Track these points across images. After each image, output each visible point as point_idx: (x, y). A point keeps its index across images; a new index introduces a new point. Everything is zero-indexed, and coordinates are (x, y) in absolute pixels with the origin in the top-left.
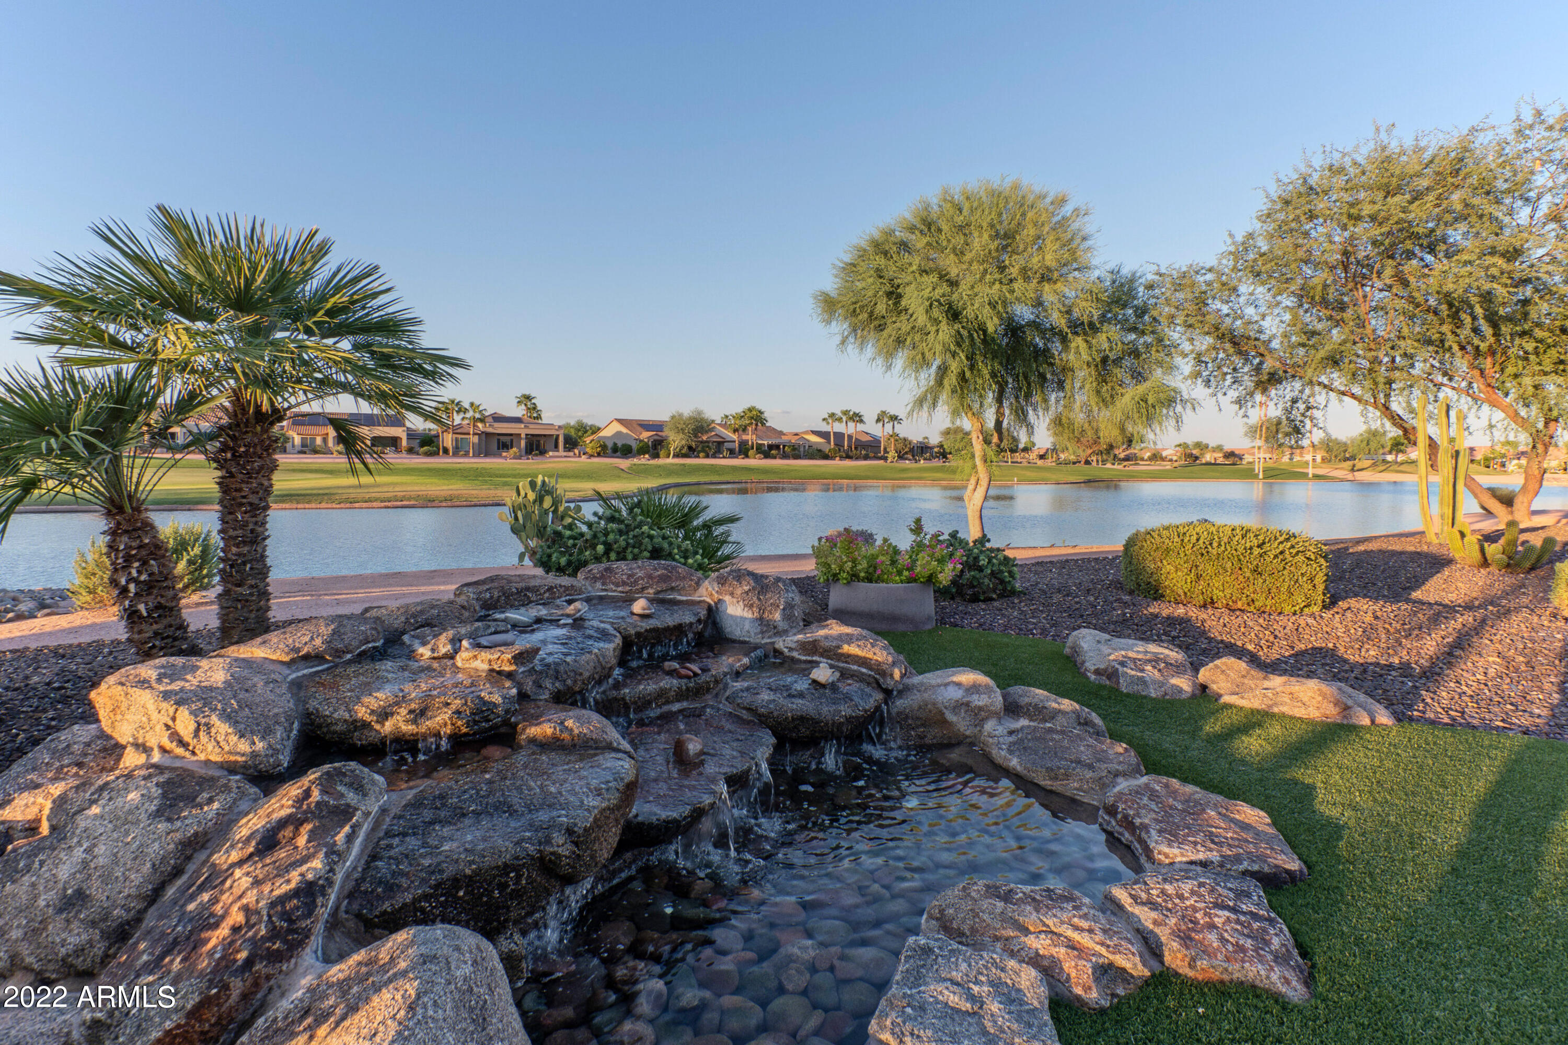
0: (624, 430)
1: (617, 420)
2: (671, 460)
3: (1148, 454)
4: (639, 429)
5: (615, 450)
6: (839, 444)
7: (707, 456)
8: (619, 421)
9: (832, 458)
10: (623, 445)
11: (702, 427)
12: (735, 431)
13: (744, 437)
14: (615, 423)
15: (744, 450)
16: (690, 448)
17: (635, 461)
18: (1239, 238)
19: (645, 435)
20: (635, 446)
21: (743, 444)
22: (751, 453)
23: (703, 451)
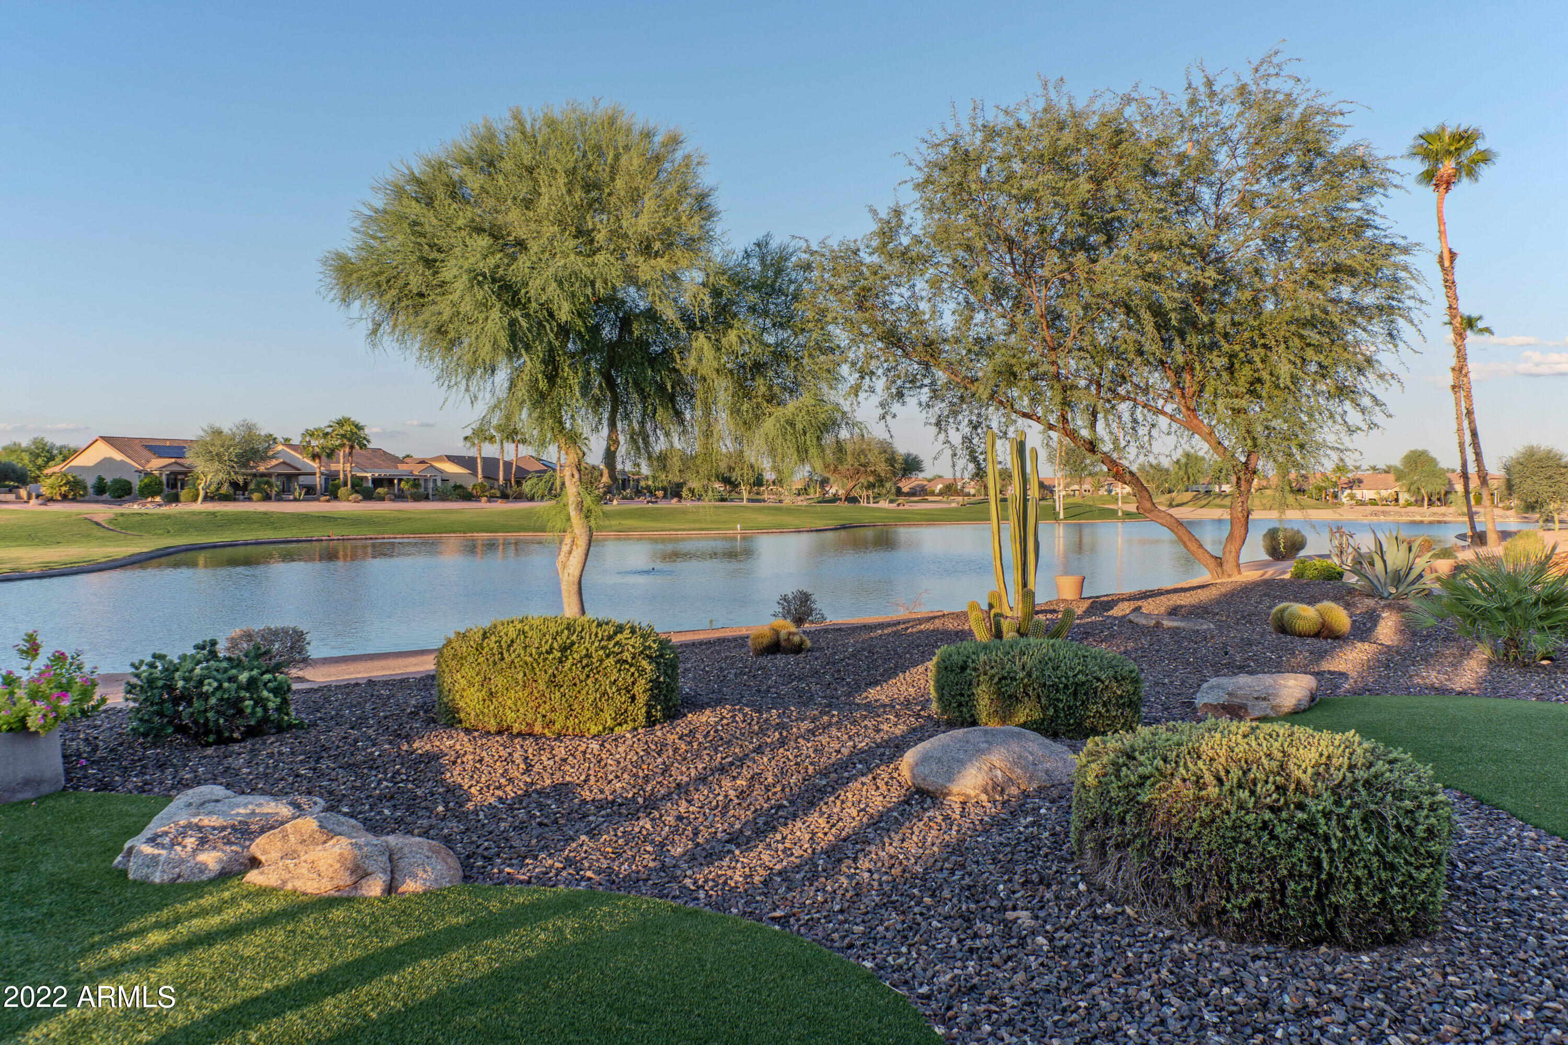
0: (118, 456)
1: (104, 438)
2: (199, 506)
3: (940, 486)
4: (146, 453)
5: (101, 488)
6: (490, 476)
7: (267, 498)
8: (107, 440)
9: (477, 498)
10: (115, 481)
11: (255, 452)
12: (315, 456)
13: (334, 467)
14: (101, 445)
15: (331, 489)
16: (234, 485)
17: (136, 507)
18: (884, 214)
19: (156, 464)
20: (136, 483)
21: (331, 477)
22: (342, 491)
23: (258, 489)
